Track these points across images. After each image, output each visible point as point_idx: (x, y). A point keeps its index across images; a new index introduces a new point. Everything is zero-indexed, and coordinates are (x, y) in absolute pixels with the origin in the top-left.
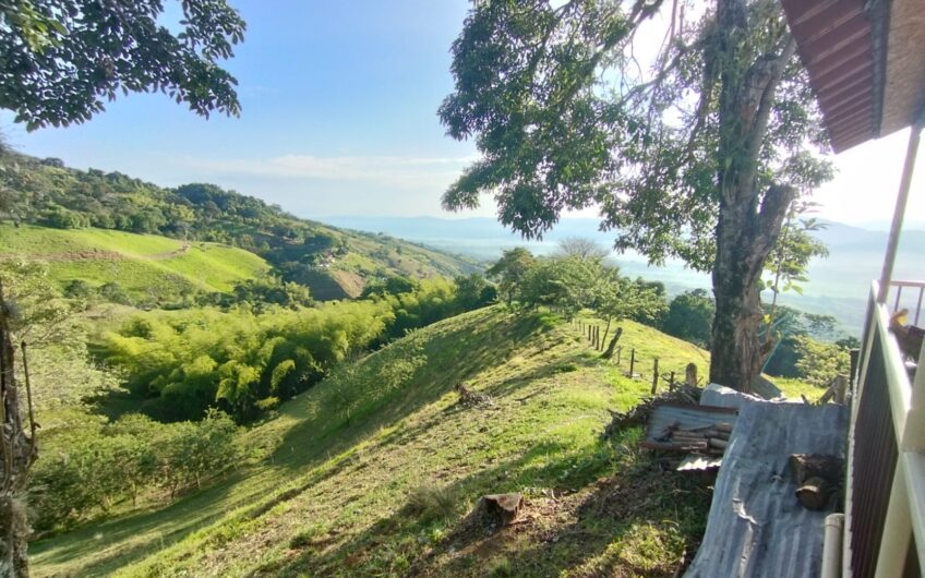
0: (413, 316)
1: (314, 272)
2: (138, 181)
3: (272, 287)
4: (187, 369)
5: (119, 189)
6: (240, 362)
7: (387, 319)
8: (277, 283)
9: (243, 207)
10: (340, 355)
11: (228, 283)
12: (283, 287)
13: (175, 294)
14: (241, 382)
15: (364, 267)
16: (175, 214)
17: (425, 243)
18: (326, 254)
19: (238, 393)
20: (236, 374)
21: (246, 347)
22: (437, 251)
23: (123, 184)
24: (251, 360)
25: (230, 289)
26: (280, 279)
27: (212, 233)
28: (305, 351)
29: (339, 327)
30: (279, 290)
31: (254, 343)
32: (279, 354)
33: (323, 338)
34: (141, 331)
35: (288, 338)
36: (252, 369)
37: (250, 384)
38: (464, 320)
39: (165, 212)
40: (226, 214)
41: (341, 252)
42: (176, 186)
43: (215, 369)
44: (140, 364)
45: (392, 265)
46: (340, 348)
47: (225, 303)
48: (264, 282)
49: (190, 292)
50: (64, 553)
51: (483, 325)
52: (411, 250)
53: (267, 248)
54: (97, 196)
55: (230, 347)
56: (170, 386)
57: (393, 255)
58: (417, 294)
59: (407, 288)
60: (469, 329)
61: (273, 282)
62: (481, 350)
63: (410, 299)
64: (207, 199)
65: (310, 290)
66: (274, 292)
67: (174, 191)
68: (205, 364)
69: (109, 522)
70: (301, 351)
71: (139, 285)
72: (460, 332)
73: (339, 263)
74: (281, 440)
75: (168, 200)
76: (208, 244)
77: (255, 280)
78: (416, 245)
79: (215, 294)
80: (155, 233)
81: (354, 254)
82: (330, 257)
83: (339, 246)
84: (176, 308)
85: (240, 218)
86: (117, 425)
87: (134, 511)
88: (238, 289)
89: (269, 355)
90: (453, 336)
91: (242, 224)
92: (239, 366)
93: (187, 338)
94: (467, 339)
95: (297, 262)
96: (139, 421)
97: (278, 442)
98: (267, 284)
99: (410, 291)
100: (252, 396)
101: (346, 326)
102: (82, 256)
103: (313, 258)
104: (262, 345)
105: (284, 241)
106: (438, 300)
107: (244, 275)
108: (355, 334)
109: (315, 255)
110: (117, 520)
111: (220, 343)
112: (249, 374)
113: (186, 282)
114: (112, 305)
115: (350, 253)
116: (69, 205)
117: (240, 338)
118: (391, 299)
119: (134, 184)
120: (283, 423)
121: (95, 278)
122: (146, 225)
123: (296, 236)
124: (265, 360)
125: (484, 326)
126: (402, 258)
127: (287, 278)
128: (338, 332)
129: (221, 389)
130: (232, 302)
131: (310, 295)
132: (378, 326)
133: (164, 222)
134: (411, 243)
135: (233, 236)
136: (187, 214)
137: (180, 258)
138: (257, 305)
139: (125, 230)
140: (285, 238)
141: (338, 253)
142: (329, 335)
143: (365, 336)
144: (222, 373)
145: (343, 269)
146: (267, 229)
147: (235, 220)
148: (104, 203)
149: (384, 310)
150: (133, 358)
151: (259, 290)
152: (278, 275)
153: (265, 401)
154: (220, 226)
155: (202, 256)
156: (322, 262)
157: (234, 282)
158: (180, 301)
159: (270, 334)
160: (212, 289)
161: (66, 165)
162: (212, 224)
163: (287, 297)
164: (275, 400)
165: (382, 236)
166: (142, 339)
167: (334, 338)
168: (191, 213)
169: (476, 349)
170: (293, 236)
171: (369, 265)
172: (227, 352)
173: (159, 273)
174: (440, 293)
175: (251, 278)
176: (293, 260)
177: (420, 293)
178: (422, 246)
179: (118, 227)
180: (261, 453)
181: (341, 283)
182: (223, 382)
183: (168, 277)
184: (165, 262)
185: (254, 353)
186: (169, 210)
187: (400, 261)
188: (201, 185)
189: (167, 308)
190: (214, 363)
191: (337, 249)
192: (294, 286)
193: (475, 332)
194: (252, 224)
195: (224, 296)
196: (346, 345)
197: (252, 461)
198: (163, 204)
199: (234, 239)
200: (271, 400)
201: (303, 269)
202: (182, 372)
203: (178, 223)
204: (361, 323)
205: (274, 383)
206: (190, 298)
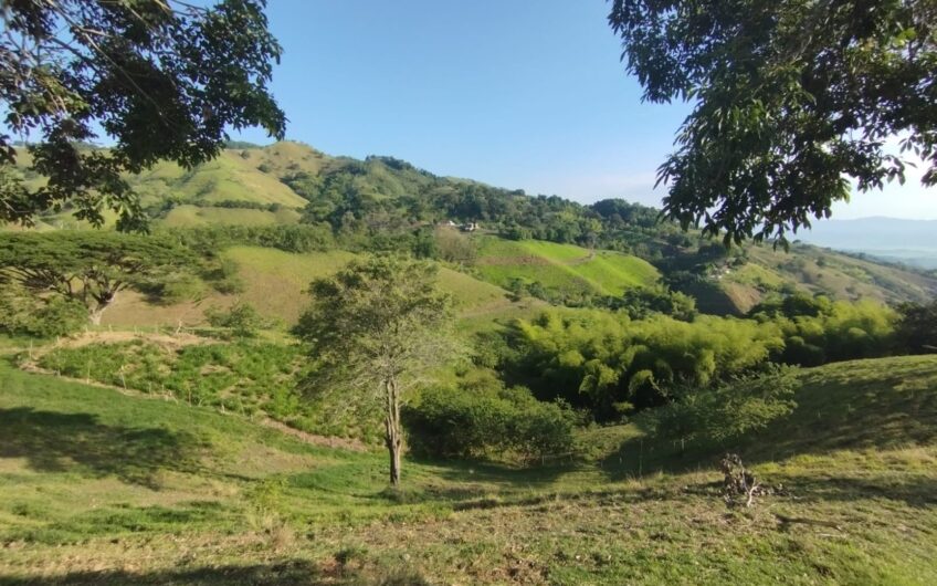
0: (813, 348)
1: (703, 284)
2: (567, 201)
3: (659, 295)
4: (562, 359)
5: (554, 209)
6: (603, 363)
7: (771, 345)
8: (664, 292)
9: (644, 217)
10: (705, 377)
11: (620, 288)
12: (669, 296)
13: (577, 295)
14: (601, 381)
15: (766, 281)
16: (588, 226)
17: (868, 253)
18: (720, 264)
19: (598, 390)
20: (598, 373)
21: (610, 350)
22: (886, 264)
23: (557, 204)
24: (613, 362)
25: (620, 294)
26: (667, 287)
27: (614, 243)
28: (665, 365)
29: (708, 346)
30: (665, 299)
31: (618, 347)
32: (640, 362)
33: (686, 354)
34: (543, 322)
35: (651, 348)
36: (611, 371)
37: (610, 385)
38: (890, 366)
39: (582, 225)
40: (628, 225)
41: (738, 263)
42: (592, 203)
43: (583, 364)
44: (534, 348)
45: (807, 279)
46: (705, 368)
47: (614, 305)
48: (652, 290)
49: (589, 294)
50: (450, 473)
51: (919, 380)
52: (840, 263)
53: (659, 256)
54: (540, 215)
55: (598, 347)
56: (549, 370)
57: (811, 267)
58: (825, 320)
59: (811, 310)
60: (892, 381)
61: (660, 290)
62: (890, 417)
63: (815, 325)
64: (614, 212)
65: (697, 302)
66: (659, 300)
67: (591, 207)
68: (574, 358)
69: (484, 464)
70: (662, 364)
71: (555, 284)
72: (873, 382)
73: (734, 274)
74: (618, 447)
75: (586, 215)
76: (609, 252)
77: (644, 286)
78: (851, 256)
79: (608, 297)
80: (571, 243)
81: (756, 266)
82: (725, 268)
83: (737, 256)
84: (576, 306)
85: (640, 228)
86: (509, 391)
87: (500, 462)
88: (628, 294)
89: (630, 361)
90: (859, 386)
91: (641, 234)
92: (601, 366)
93: (569, 332)
94: (879, 395)
95: (687, 272)
96: (522, 392)
97: (615, 448)
98: (654, 291)
99: (815, 315)
100: (611, 397)
101: (714, 347)
102: (525, 261)
103: (705, 268)
104: (625, 350)
105: (678, 250)
106: (859, 332)
107: (635, 282)
108: (726, 357)
109: (707, 264)
110: (489, 464)
111: (591, 342)
112: (609, 375)
113: (588, 285)
114: (533, 299)
115: (750, 265)
116: (522, 223)
117: (608, 340)
118: (784, 321)
119: (564, 204)
120: (627, 431)
121: (529, 278)
122: (566, 237)
123: (691, 245)
124: (626, 365)
125: (921, 383)
126: (824, 272)
127: (674, 287)
128: (704, 351)
129: (584, 384)
130: (621, 306)
131: (696, 307)
132: (759, 351)
133: (579, 234)
134: (842, 253)
135: (631, 245)
136: (597, 226)
137: (586, 264)
138: (642, 311)
139: (553, 241)
140: (679, 247)
141: (735, 264)
142: (693, 352)
143: (739, 361)
144: (587, 368)
145: (738, 282)
146: (663, 238)
147: (636, 231)
148: (542, 221)
149: (770, 334)
150: (532, 342)
151: (646, 297)
152: (666, 283)
153: (621, 405)
154: (621, 236)
155: (603, 263)
156: (714, 273)
157: (625, 288)
158: (580, 300)
159: (636, 341)
160: (605, 292)
161: (527, 194)
162: (615, 235)
163: (672, 307)
164: (631, 406)
165: (798, 244)
166: (541, 329)
167: (700, 357)
168: (600, 226)
169: (885, 414)
170: (687, 244)
171: (773, 279)
172: (594, 351)
173: (569, 276)
174: (866, 323)
175: (641, 285)
176: (684, 270)
177: (831, 320)
178: (861, 256)
179: (548, 239)
180: (597, 452)
181: (733, 297)
182: (587, 377)
183: (575, 280)
184: (576, 267)
185: (617, 356)
186: (584, 223)
187: (820, 276)
188: (612, 200)
189: (571, 306)
190: (582, 358)
191: (734, 259)
192: (680, 296)
193: (899, 388)
194: (650, 234)
195: (615, 299)
196: (713, 367)
197: (589, 457)
198: (580, 218)
199: (631, 248)
200: (627, 405)
201: (692, 279)
202: (558, 361)
203: (589, 234)
204: (735, 345)
205: (631, 389)
206: (588, 298)
